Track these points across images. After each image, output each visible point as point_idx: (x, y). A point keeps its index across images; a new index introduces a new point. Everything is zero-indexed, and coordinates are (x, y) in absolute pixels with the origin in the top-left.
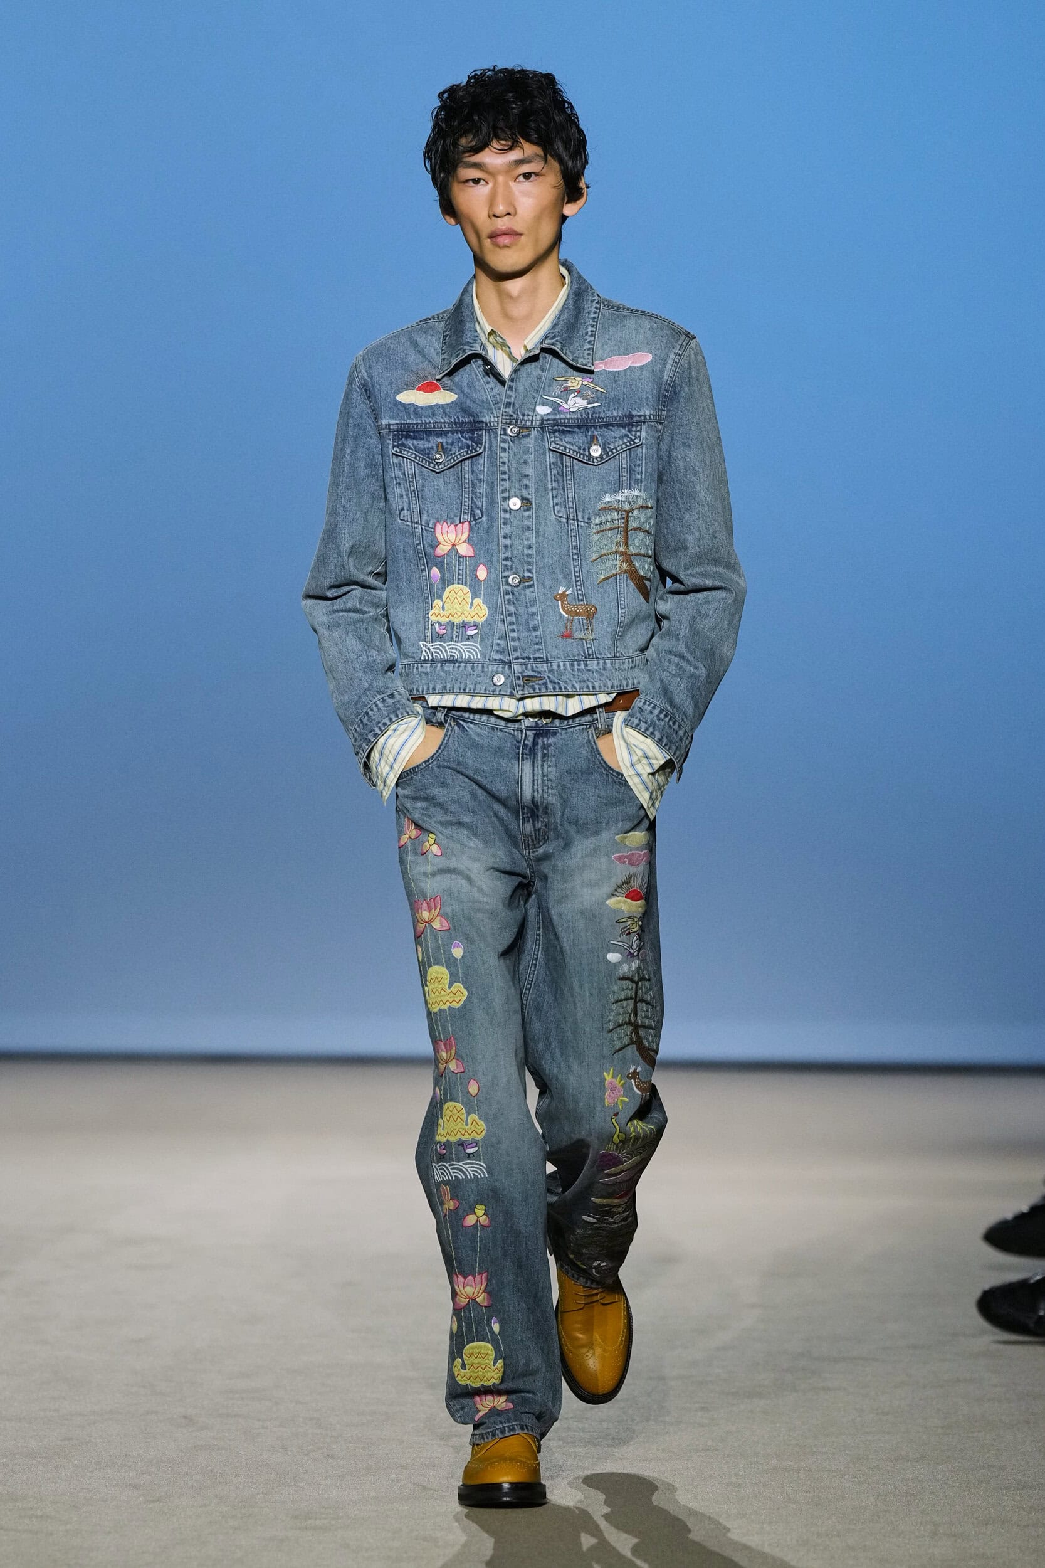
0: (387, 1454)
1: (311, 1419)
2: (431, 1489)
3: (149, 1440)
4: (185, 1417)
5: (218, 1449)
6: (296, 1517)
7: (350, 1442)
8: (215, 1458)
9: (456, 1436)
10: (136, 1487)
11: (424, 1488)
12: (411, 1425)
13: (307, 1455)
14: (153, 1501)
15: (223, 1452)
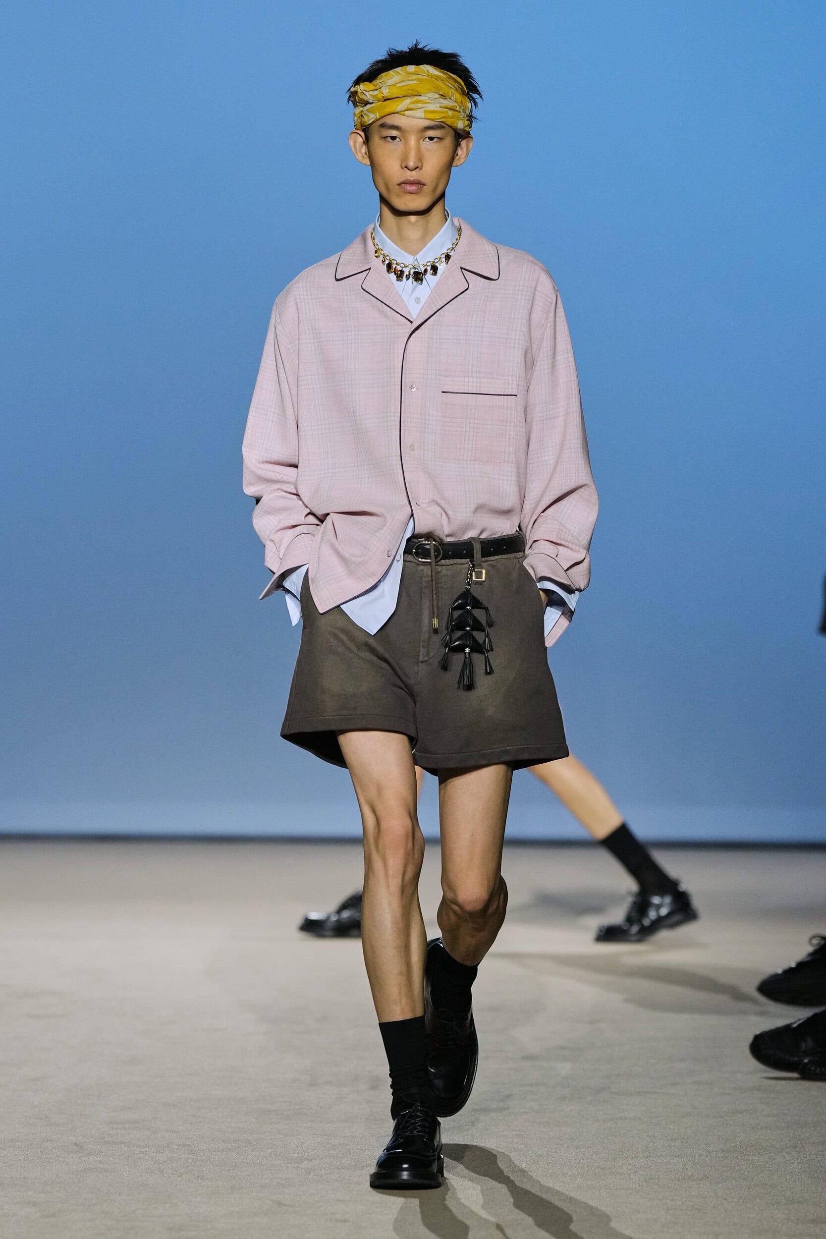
0: (249, 1175)
1: (184, 1146)
2: (286, 1205)
3: (45, 1164)
4: (76, 1144)
6: (171, 1229)
7: (217, 1165)
8: (101, 1179)
9: (307, 1160)
10: (35, 1204)
11: (280, 1204)
12: (270, 1151)
14: (48, 1216)
15: (108, 1174)
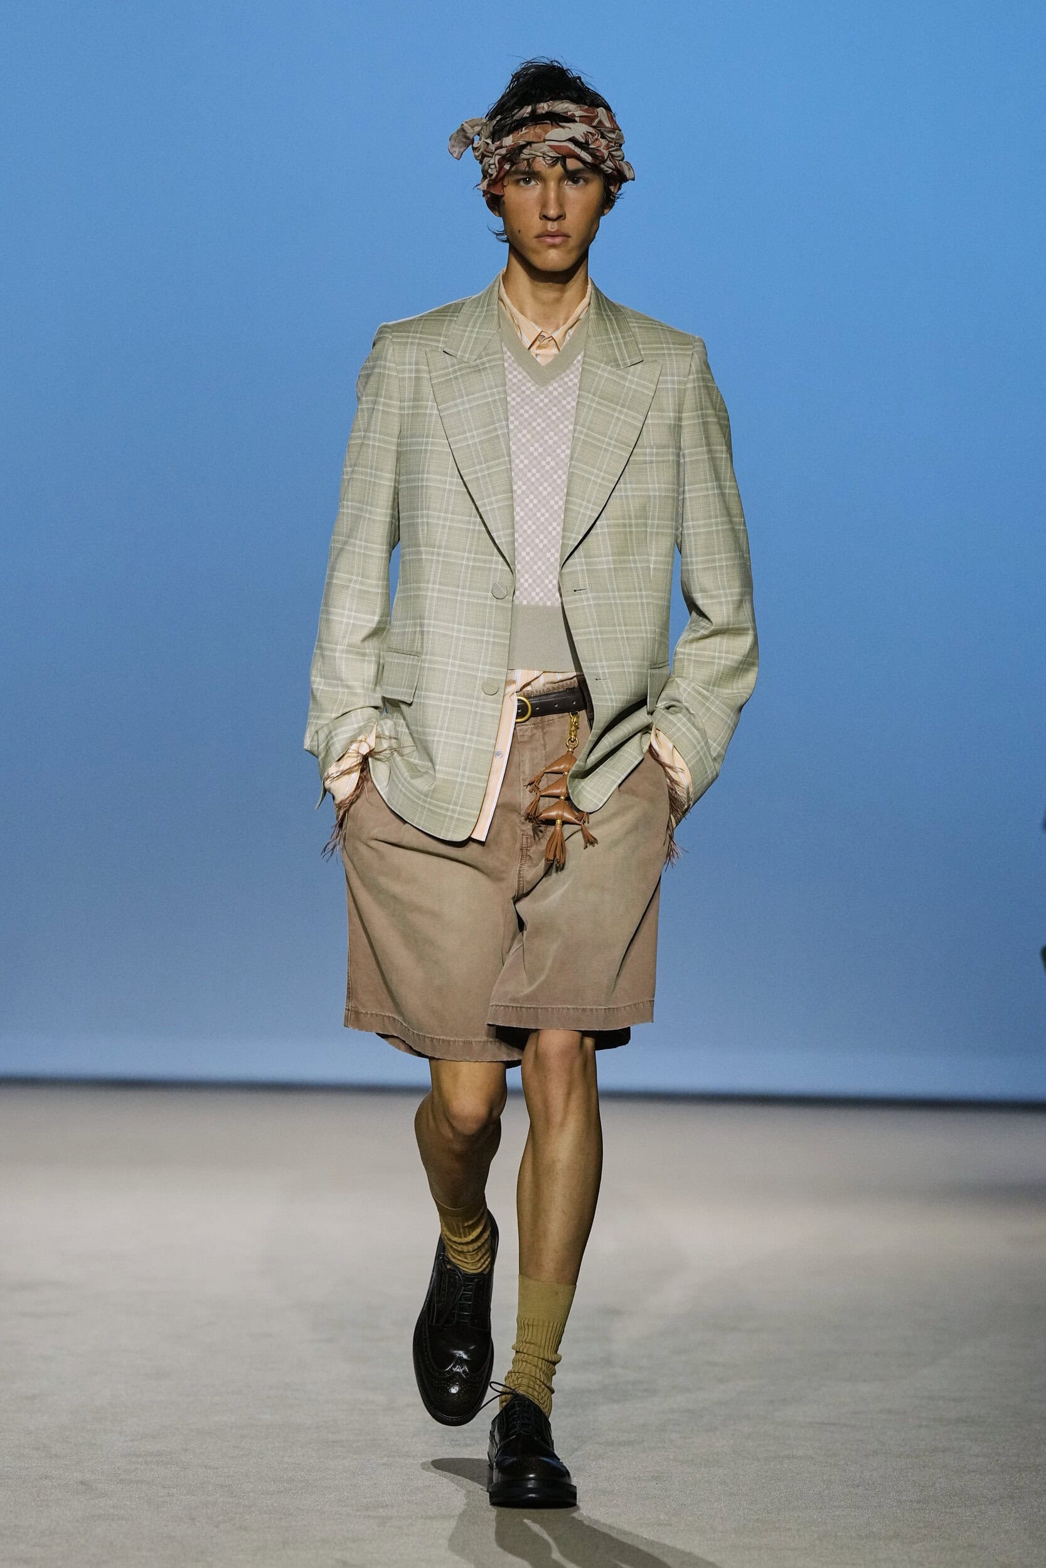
5: (119, 1519)
13: (217, 1527)
